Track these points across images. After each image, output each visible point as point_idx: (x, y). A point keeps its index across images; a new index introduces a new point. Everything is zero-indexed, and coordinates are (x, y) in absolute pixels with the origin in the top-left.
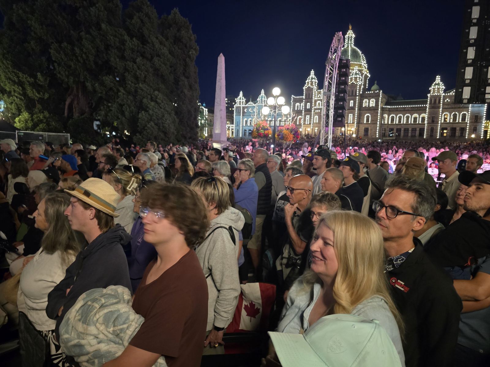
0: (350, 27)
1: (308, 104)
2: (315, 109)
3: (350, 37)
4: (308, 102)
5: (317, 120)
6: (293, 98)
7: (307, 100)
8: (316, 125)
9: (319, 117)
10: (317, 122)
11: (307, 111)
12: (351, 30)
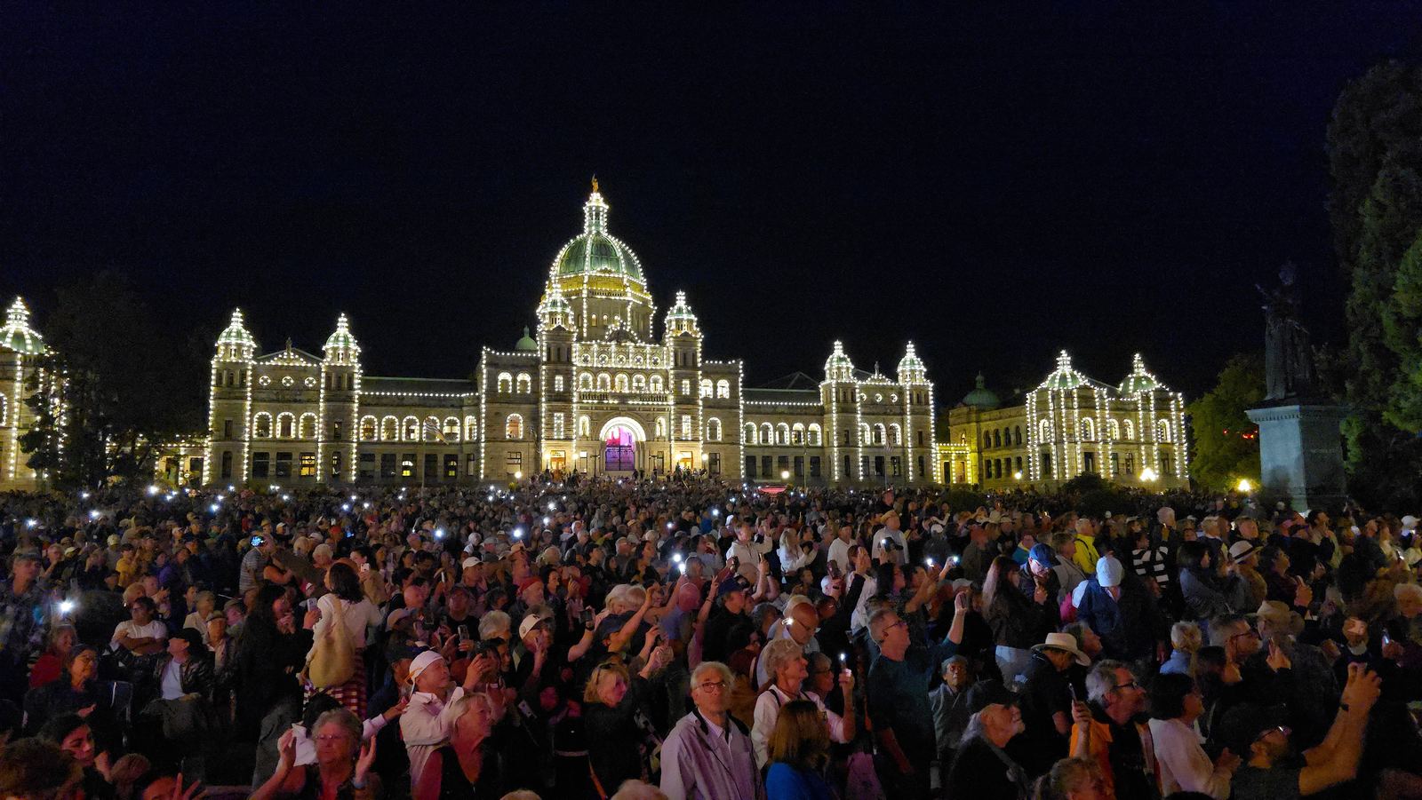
0: (596, 185)
1: (559, 379)
2: (582, 396)
3: (594, 209)
4: (558, 372)
5: (588, 429)
6: (487, 353)
7: (552, 366)
8: (585, 442)
9: (592, 419)
10: (588, 433)
11: (556, 401)
12: (598, 191)
